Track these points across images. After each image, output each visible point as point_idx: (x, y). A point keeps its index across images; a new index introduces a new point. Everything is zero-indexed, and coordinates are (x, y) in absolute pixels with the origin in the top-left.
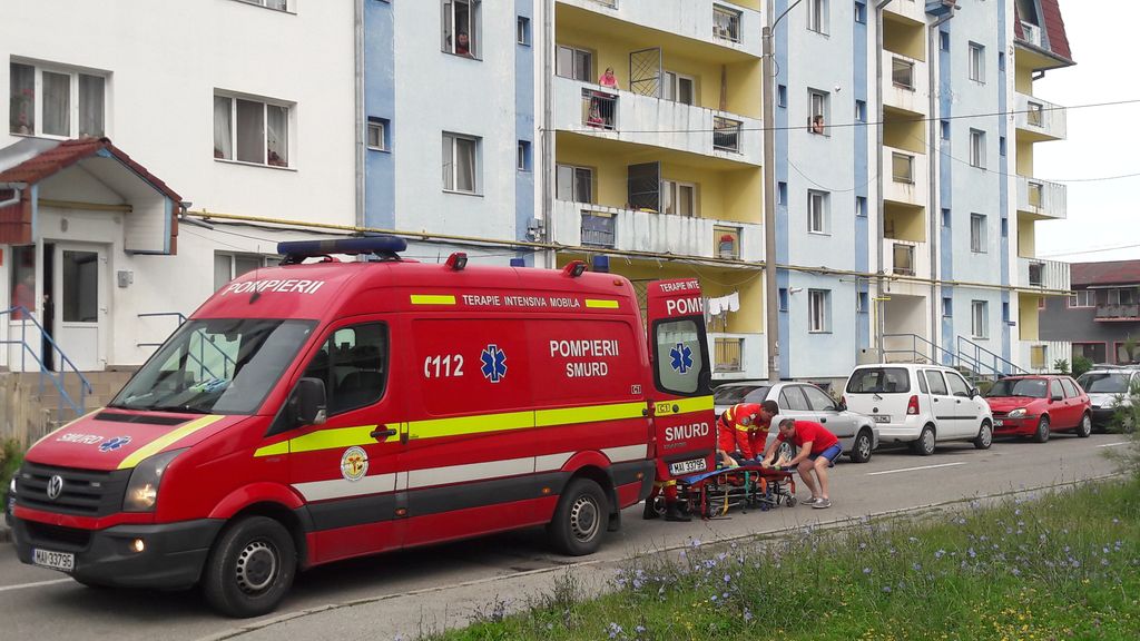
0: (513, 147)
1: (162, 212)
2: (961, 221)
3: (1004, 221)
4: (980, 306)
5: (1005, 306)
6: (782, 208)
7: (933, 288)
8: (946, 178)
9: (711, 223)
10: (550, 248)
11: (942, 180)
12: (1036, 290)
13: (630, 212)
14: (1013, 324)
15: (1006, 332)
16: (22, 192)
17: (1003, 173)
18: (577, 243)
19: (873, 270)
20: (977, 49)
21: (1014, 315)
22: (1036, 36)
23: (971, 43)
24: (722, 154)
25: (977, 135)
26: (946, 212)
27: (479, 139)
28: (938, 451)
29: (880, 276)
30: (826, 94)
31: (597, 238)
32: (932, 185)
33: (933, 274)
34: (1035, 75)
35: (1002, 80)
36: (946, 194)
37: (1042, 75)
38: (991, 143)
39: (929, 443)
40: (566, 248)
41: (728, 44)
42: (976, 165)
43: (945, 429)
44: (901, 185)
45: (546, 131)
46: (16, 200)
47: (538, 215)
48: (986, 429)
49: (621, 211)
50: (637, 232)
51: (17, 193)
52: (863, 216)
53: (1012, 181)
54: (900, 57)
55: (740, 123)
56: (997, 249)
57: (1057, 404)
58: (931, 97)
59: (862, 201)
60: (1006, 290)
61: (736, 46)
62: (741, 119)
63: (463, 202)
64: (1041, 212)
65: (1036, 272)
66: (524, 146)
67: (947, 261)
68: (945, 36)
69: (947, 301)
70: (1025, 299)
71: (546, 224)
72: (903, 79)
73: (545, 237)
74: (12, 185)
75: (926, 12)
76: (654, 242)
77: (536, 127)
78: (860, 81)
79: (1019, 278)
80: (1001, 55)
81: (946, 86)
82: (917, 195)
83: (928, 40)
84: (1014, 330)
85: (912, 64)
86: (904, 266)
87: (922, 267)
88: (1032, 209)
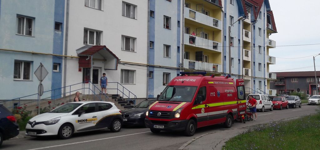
0: (176, 48)
1: (115, 61)
2: (257, 64)
3: (265, 64)
4: (260, 82)
5: (265, 82)
6: (225, 61)
7: (252, 78)
8: (254, 56)
9: (212, 64)
10: (183, 69)
11: (253, 56)
12: (270, 79)
13: (198, 62)
14: (266, 86)
15: (265, 87)
16: (90, 57)
17: (264, 54)
18: (188, 68)
19: (241, 74)
20: (260, 29)
21: (266, 84)
22: (270, 27)
23: (259, 28)
24: (214, 50)
25: (260, 47)
26: (254, 62)
27: (170, 46)
28: (265, 111)
29: (243, 75)
30: (233, 38)
31: (192, 67)
32: (252, 57)
33: (252, 75)
34: (269, 34)
35: (264, 35)
36: (254, 59)
37: (271, 34)
38: (262, 48)
39: (263, 110)
40: (186, 69)
41: (216, 27)
42: (259, 53)
43: (266, 107)
44: (246, 57)
45: (183, 45)
46: (89, 58)
47: (181, 62)
48: (272, 107)
49: (196, 61)
50: (199, 66)
51: (89, 57)
52: (239, 63)
53: (266, 56)
54: (246, 30)
55: (218, 44)
56: (263, 70)
57: (283, 102)
58: (252, 39)
59: (239, 60)
60: (265, 79)
61: (217, 28)
62: (218, 43)
63: (167, 59)
64: (271, 63)
65: (270, 75)
66: (178, 48)
67: (254, 73)
68: (254, 26)
69: (254, 81)
70: (268, 81)
71: (182, 64)
72: (247, 35)
73: (182, 67)
74: (87, 55)
75: (251, 22)
76: (202, 68)
77: (181, 43)
78: (239, 36)
79: (267, 76)
80: (264, 30)
81: (254, 37)
82: (249, 59)
83: (251, 27)
84: (266, 87)
85: (248, 32)
86: (247, 74)
87: (250, 74)
88: (269, 62)
